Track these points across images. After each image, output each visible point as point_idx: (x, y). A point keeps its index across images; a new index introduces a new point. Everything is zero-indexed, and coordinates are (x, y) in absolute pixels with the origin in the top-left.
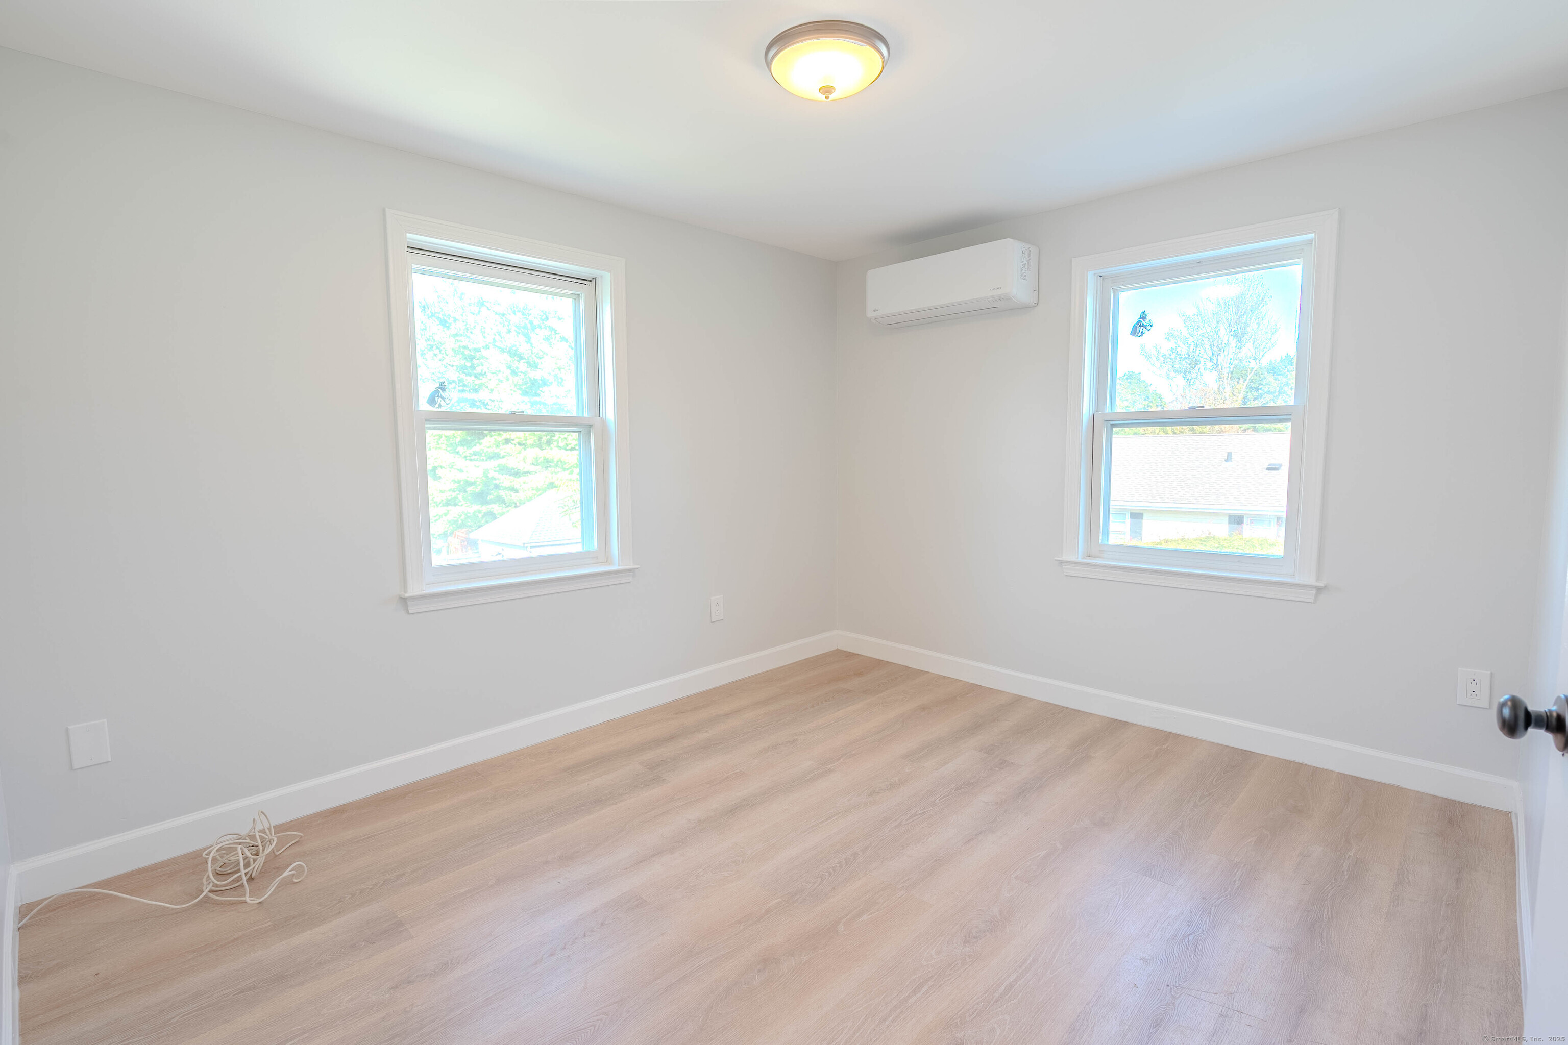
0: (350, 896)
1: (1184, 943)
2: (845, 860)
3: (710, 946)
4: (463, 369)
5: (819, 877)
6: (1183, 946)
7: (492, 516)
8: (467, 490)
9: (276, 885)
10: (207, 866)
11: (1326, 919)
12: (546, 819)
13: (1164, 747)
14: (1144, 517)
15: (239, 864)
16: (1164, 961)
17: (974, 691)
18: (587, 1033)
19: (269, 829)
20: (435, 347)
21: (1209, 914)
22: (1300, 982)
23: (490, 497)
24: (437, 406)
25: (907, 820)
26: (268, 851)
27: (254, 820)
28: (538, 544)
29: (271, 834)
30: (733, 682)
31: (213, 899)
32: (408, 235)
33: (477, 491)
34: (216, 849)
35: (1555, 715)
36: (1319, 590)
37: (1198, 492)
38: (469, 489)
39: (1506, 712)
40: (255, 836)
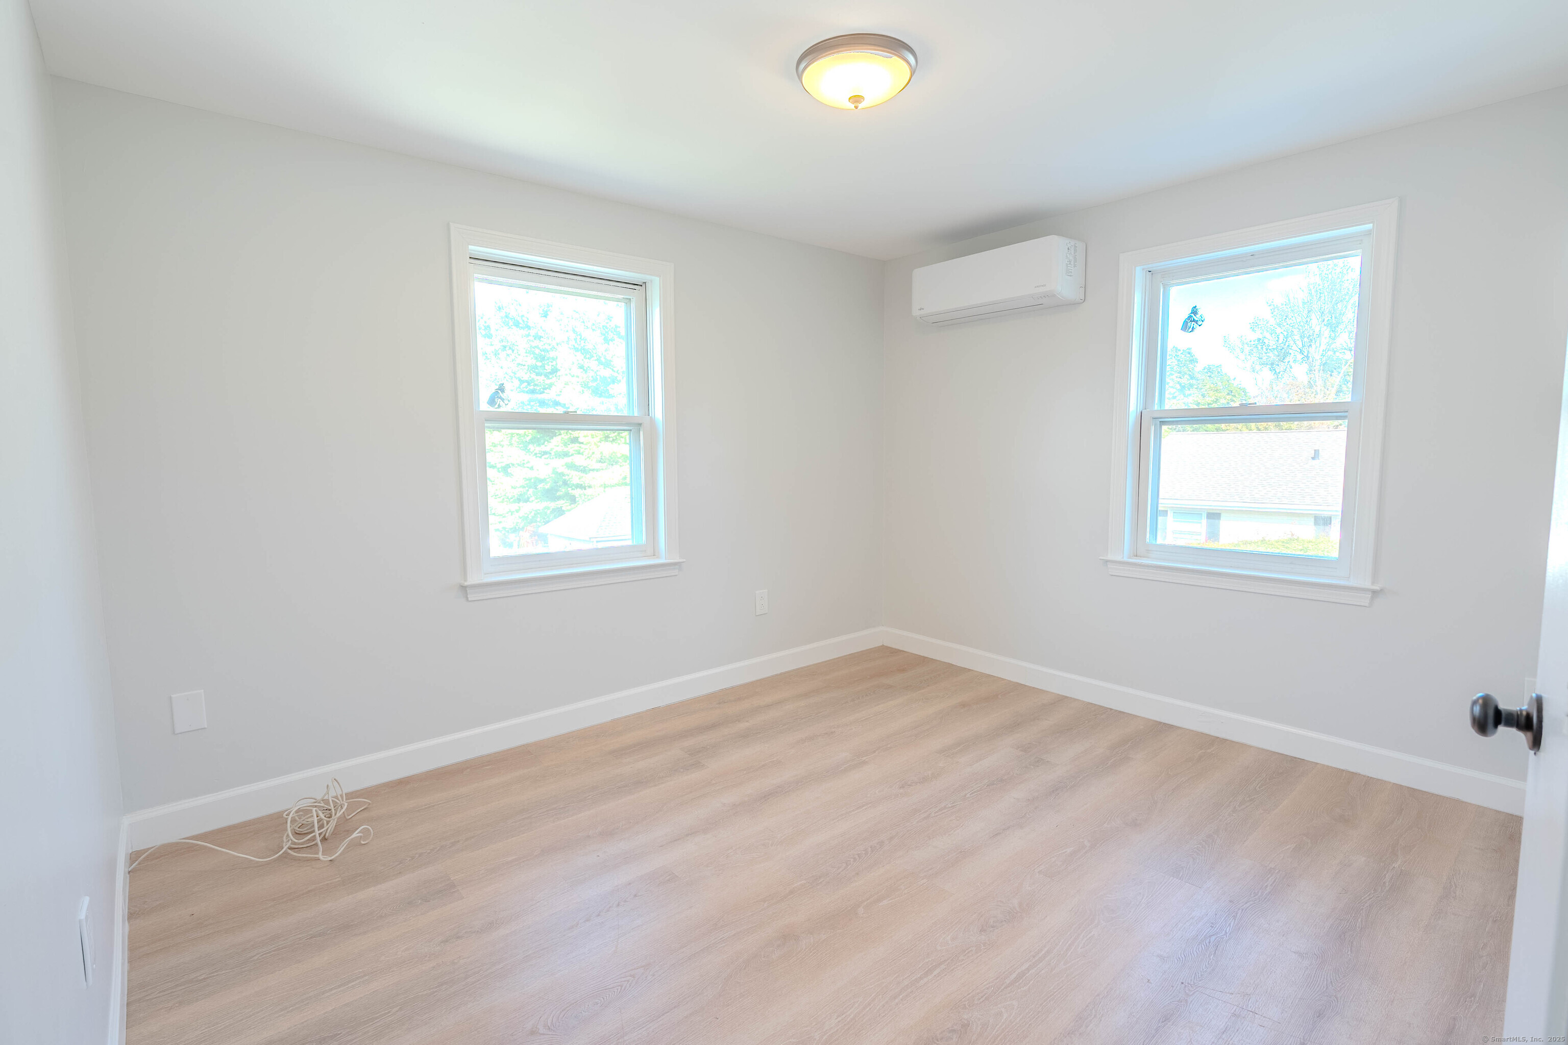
0: (410, 858)
1: (1204, 943)
2: (871, 847)
3: (734, 920)
4: (533, 368)
5: (844, 862)
6: (1203, 946)
7: (560, 512)
8: (537, 487)
9: (345, 846)
10: (287, 827)
11: (1359, 928)
12: (590, 797)
13: (1209, 751)
14: (1221, 519)
15: (313, 826)
16: (1181, 959)
17: (1016, 690)
18: (614, 991)
19: (342, 796)
20: (507, 348)
21: (1235, 917)
22: (1322, 987)
23: (559, 494)
24: (497, 406)
25: (935, 813)
26: (339, 815)
27: (328, 786)
28: (604, 539)
29: (343, 801)
30: (777, 675)
31: (291, 855)
32: (471, 247)
33: (546, 488)
34: (294, 811)
35: (1524, 713)
36: (1375, 593)
37: (1281, 492)
38: (540, 486)
39: (1477, 709)
40: (328, 800)
